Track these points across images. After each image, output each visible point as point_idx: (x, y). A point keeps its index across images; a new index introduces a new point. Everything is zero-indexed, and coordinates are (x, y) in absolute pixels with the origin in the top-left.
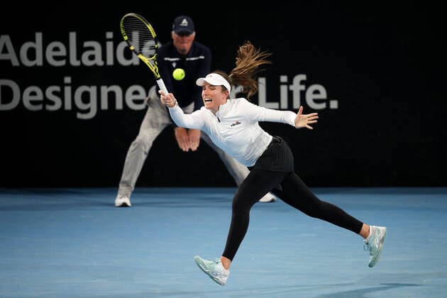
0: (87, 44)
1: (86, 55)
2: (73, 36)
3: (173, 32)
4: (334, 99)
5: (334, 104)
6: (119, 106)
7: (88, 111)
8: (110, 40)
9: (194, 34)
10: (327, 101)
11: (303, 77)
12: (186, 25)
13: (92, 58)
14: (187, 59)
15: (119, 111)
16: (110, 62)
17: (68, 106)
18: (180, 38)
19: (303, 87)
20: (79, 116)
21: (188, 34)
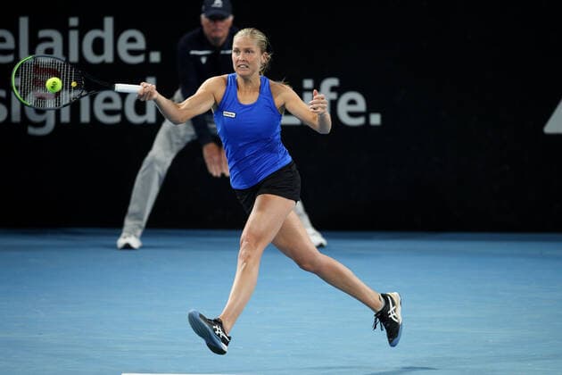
0: (43, 34)
1: (41, 48)
2: (24, 23)
3: (203, 17)
4: (375, 112)
5: (376, 119)
6: (85, 117)
7: (43, 124)
8: (73, 28)
9: (231, 18)
10: (366, 115)
11: (334, 82)
12: (220, 6)
13: (49, 52)
14: (222, 52)
15: (85, 125)
16: (74, 57)
17: (16, 118)
18: (211, 24)
19: (334, 96)
20: (31, 130)
21: (222, 18)
